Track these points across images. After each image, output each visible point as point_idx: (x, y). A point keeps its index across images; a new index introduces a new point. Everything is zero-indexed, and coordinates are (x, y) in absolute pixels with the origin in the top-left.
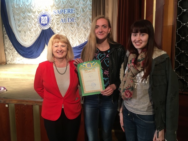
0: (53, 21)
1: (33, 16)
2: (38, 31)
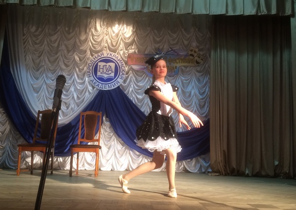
0: (127, 74)
1: (77, 58)
2: (87, 93)
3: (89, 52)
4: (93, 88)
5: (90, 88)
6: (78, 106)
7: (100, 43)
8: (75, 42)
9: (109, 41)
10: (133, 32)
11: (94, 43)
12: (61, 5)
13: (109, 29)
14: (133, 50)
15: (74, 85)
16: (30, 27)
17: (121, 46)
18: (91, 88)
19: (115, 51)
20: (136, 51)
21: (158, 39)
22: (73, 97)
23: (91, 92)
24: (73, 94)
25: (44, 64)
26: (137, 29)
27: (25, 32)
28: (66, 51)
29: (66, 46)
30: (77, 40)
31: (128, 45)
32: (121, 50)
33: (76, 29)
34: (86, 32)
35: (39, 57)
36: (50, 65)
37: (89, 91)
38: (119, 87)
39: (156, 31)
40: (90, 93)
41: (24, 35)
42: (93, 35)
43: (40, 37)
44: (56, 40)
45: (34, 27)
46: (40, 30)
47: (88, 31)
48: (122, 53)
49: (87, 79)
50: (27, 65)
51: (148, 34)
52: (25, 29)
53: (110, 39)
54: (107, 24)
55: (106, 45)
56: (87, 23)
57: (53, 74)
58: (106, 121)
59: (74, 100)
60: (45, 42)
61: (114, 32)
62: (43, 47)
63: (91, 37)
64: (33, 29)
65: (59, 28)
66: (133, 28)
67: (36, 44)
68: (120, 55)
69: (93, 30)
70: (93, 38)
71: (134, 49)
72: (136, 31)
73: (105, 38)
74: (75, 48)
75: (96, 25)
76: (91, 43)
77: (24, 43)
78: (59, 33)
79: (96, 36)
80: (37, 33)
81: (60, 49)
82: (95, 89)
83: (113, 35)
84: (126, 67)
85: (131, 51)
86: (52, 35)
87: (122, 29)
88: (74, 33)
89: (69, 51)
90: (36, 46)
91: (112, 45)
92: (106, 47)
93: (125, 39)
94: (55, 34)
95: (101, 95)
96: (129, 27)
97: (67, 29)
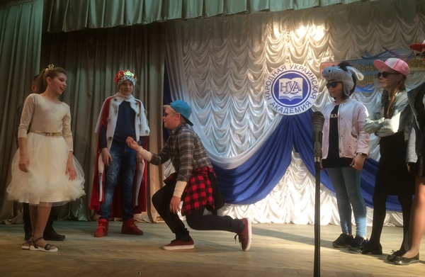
1: (250, 77)
2: (267, 121)
3: (265, 67)
4: (275, 113)
5: (270, 114)
6: (256, 139)
7: (279, 54)
8: (248, 55)
9: (292, 50)
10: (326, 33)
11: (272, 54)
12: (232, 12)
13: (292, 33)
14: (328, 58)
15: (250, 111)
16: (191, 44)
17: (310, 54)
18: (272, 114)
19: (300, 62)
20: (332, 59)
21: (364, 38)
22: (249, 127)
23: (272, 119)
24: (248, 124)
25: (209, 88)
26: (331, 28)
27: (185, 51)
28: (236, 70)
29: (235, 62)
30: (250, 53)
31: (319, 52)
32: (310, 59)
33: (248, 39)
34: (260, 41)
35: (204, 80)
36: (217, 89)
37: (269, 117)
38: (310, 110)
39: (360, 27)
40: (271, 121)
41: (184, 55)
42: (270, 44)
43: (203, 56)
44: (223, 57)
45: (195, 44)
46: (203, 46)
47: (263, 40)
48: (311, 63)
49: (265, 102)
50: (189, 92)
51: (348, 33)
52: (185, 48)
53: (294, 46)
54: (288, 27)
55: (289, 55)
56: (261, 29)
57: (222, 99)
58: (296, 156)
59: (251, 131)
60: (210, 61)
61: (298, 37)
62: (207, 66)
63: (268, 48)
64: (195, 47)
65: (225, 41)
66: (326, 27)
67: (199, 64)
68: (309, 66)
69: (269, 38)
70: (270, 48)
71: (328, 56)
72: (329, 31)
73: (285, 46)
74: (247, 63)
75: (273, 31)
76: (268, 54)
77: (185, 65)
78: (226, 47)
79: (274, 44)
80: (200, 51)
81: (228, 67)
82: (278, 115)
83: (298, 40)
84: (319, 81)
85: (325, 59)
86: (218, 51)
87: (309, 31)
88: (245, 45)
89: (239, 69)
90: (199, 67)
91: (297, 54)
92: (288, 58)
93: (314, 44)
94: (221, 49)
95: (287, 122)
96: (319, 27)
97: (235, 41)
